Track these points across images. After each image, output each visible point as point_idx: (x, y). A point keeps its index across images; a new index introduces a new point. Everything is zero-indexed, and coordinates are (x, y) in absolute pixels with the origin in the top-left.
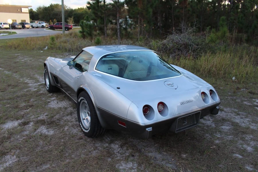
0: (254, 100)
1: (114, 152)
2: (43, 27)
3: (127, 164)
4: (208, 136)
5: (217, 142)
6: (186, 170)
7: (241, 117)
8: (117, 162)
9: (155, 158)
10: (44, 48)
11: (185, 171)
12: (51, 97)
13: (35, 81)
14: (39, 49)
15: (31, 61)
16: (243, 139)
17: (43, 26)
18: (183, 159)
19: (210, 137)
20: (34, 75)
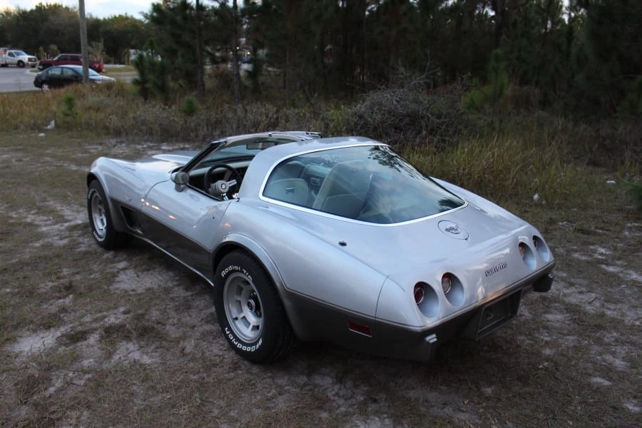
0: (592, 247)
1: (327, 396)
2: (21, 64)
3: (368, 421)
4: (524, 341)
5: (547, 352)
6: (502, 423)
7: (580, 290)
8: (344, 418)
9: (427, 401)
10: (47, 126)
11: (502, 426)
12: (113, 262)
13: (54, 218)
14: (32, 129)
15: (21, 163)
16: (599, 341)
17: (20, 62)
18: (488, 399)
19: (528, 341)
20: (44, 200)
